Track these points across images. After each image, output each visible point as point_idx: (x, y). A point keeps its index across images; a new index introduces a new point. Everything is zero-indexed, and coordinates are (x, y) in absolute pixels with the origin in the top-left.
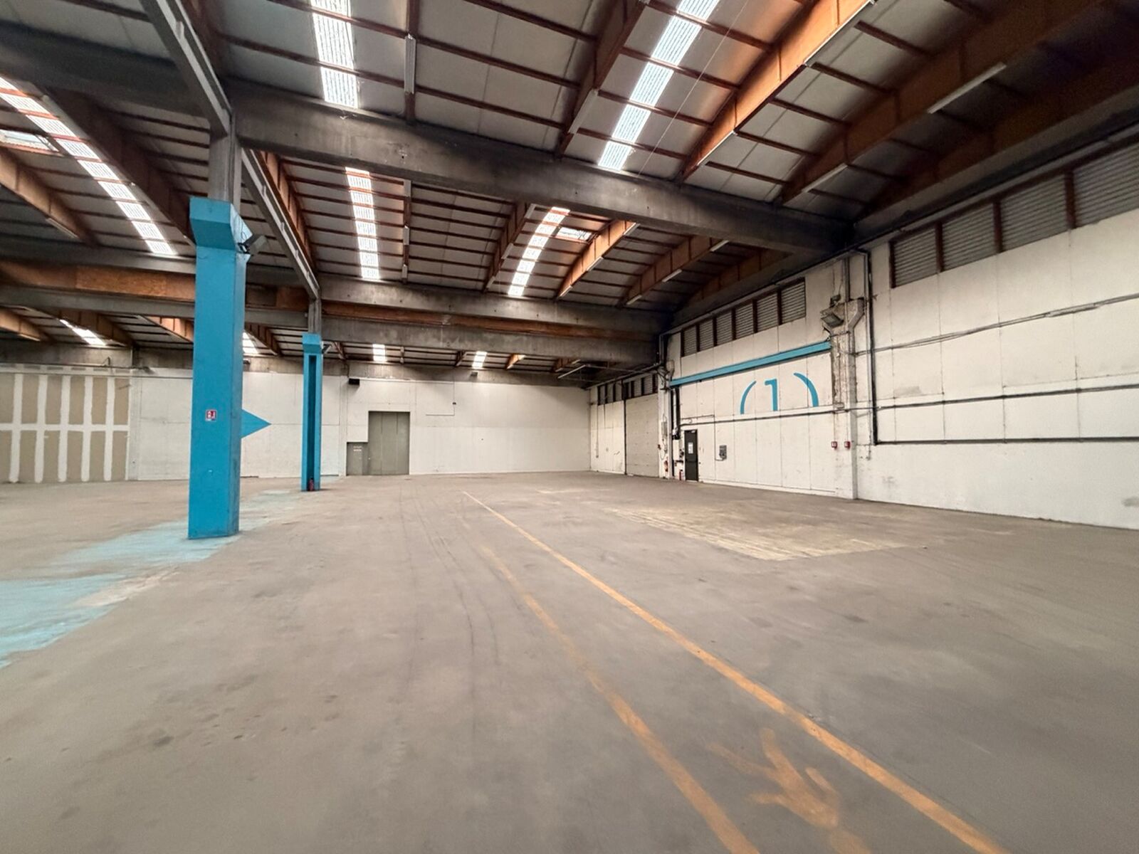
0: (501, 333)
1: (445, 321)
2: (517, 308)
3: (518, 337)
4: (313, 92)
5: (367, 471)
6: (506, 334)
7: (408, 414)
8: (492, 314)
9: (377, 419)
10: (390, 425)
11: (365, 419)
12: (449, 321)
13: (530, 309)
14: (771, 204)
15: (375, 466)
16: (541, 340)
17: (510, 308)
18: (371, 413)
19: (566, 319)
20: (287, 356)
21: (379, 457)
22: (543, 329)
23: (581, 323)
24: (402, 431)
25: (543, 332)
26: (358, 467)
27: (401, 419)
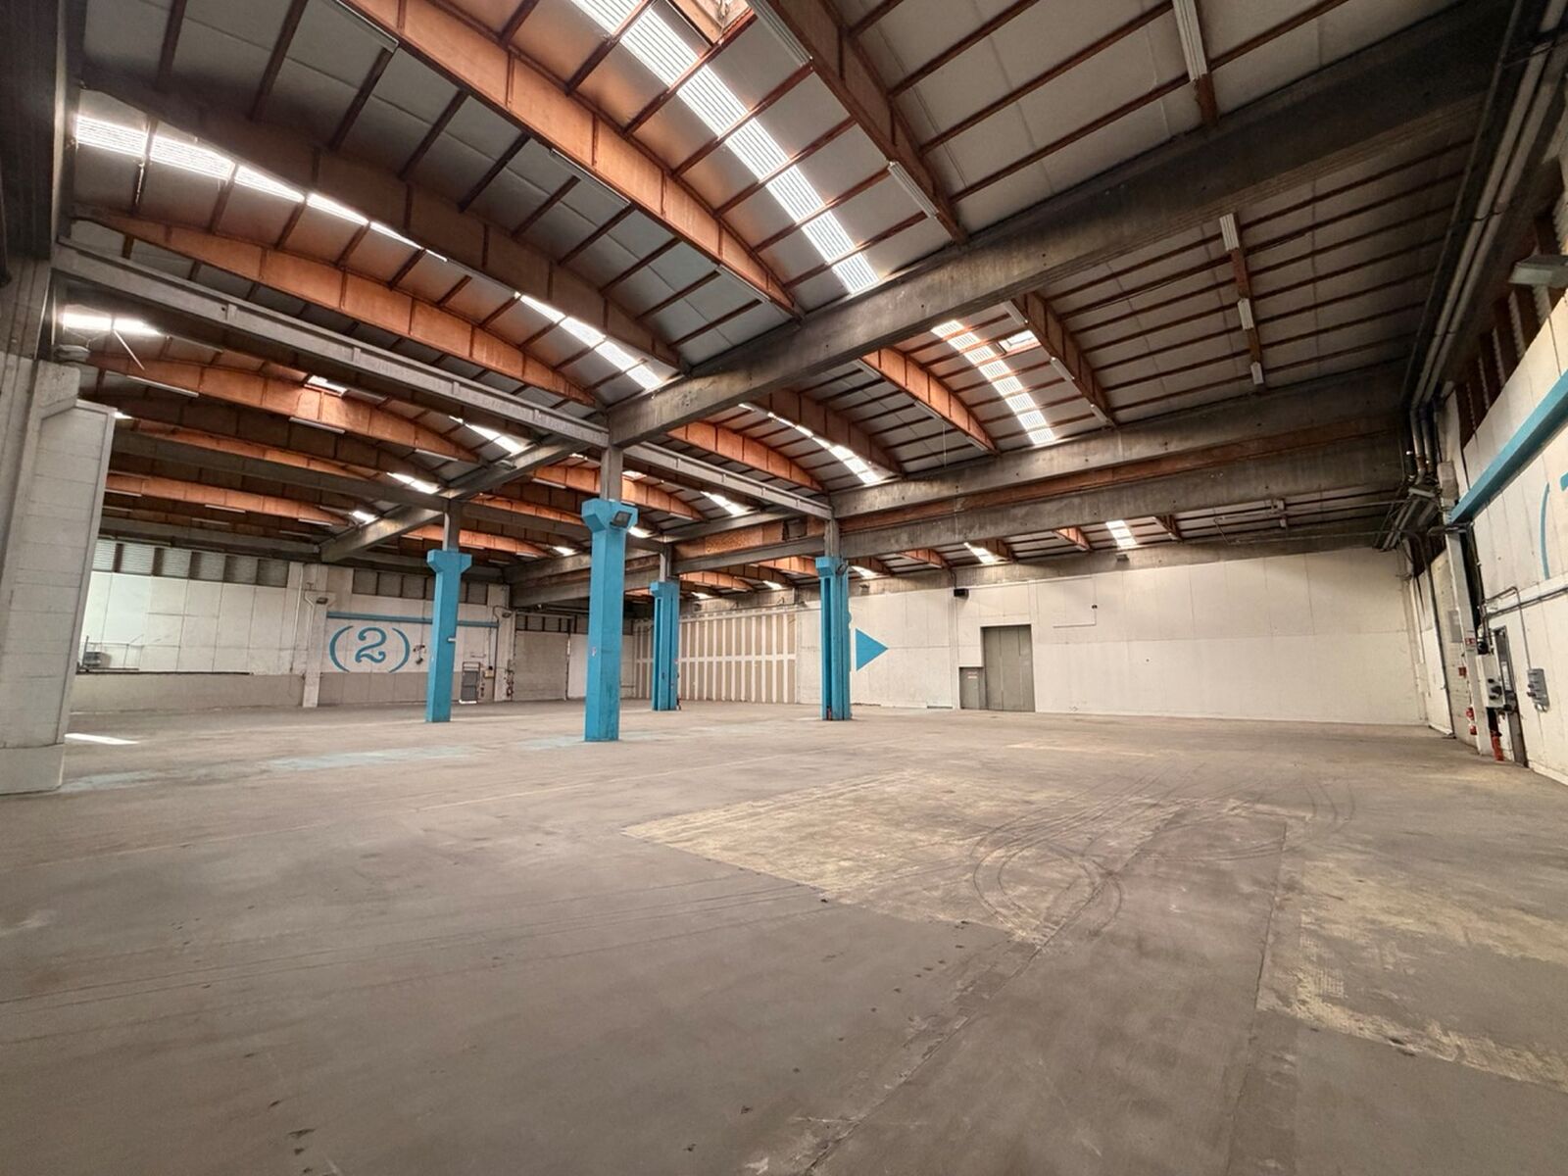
0: (1035, 503)
1: (958, 507)
2: (1051, 459)
3: (1065, 501)
4: (633, 392)
5: (987, 705)
6: (1045, 502)
7: (1028, 627)
8: (1016, 480)
9: (994, 638)
10: (1011, 642)
11: (977, 637)
12: (963, 505)
13: (1073, 455)
14: (1199, 130)
15: (996, 698)
16: (1106, 497)
17: (1040, 462)
18: (985, 630)
19: (1141, 449)
20: (900, 573)
21: (999, 686)
22: (1108, 478)
23: (1174, 447)
24: (1025, 651)
25: (1106, 485)
26: (974, 697)
27: (1023, 634)
